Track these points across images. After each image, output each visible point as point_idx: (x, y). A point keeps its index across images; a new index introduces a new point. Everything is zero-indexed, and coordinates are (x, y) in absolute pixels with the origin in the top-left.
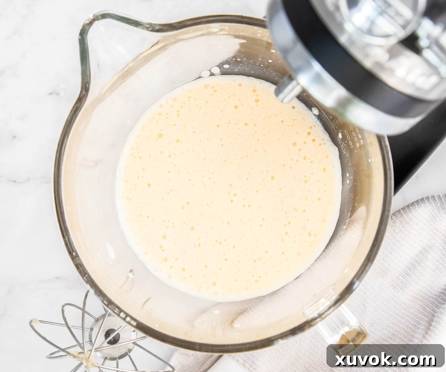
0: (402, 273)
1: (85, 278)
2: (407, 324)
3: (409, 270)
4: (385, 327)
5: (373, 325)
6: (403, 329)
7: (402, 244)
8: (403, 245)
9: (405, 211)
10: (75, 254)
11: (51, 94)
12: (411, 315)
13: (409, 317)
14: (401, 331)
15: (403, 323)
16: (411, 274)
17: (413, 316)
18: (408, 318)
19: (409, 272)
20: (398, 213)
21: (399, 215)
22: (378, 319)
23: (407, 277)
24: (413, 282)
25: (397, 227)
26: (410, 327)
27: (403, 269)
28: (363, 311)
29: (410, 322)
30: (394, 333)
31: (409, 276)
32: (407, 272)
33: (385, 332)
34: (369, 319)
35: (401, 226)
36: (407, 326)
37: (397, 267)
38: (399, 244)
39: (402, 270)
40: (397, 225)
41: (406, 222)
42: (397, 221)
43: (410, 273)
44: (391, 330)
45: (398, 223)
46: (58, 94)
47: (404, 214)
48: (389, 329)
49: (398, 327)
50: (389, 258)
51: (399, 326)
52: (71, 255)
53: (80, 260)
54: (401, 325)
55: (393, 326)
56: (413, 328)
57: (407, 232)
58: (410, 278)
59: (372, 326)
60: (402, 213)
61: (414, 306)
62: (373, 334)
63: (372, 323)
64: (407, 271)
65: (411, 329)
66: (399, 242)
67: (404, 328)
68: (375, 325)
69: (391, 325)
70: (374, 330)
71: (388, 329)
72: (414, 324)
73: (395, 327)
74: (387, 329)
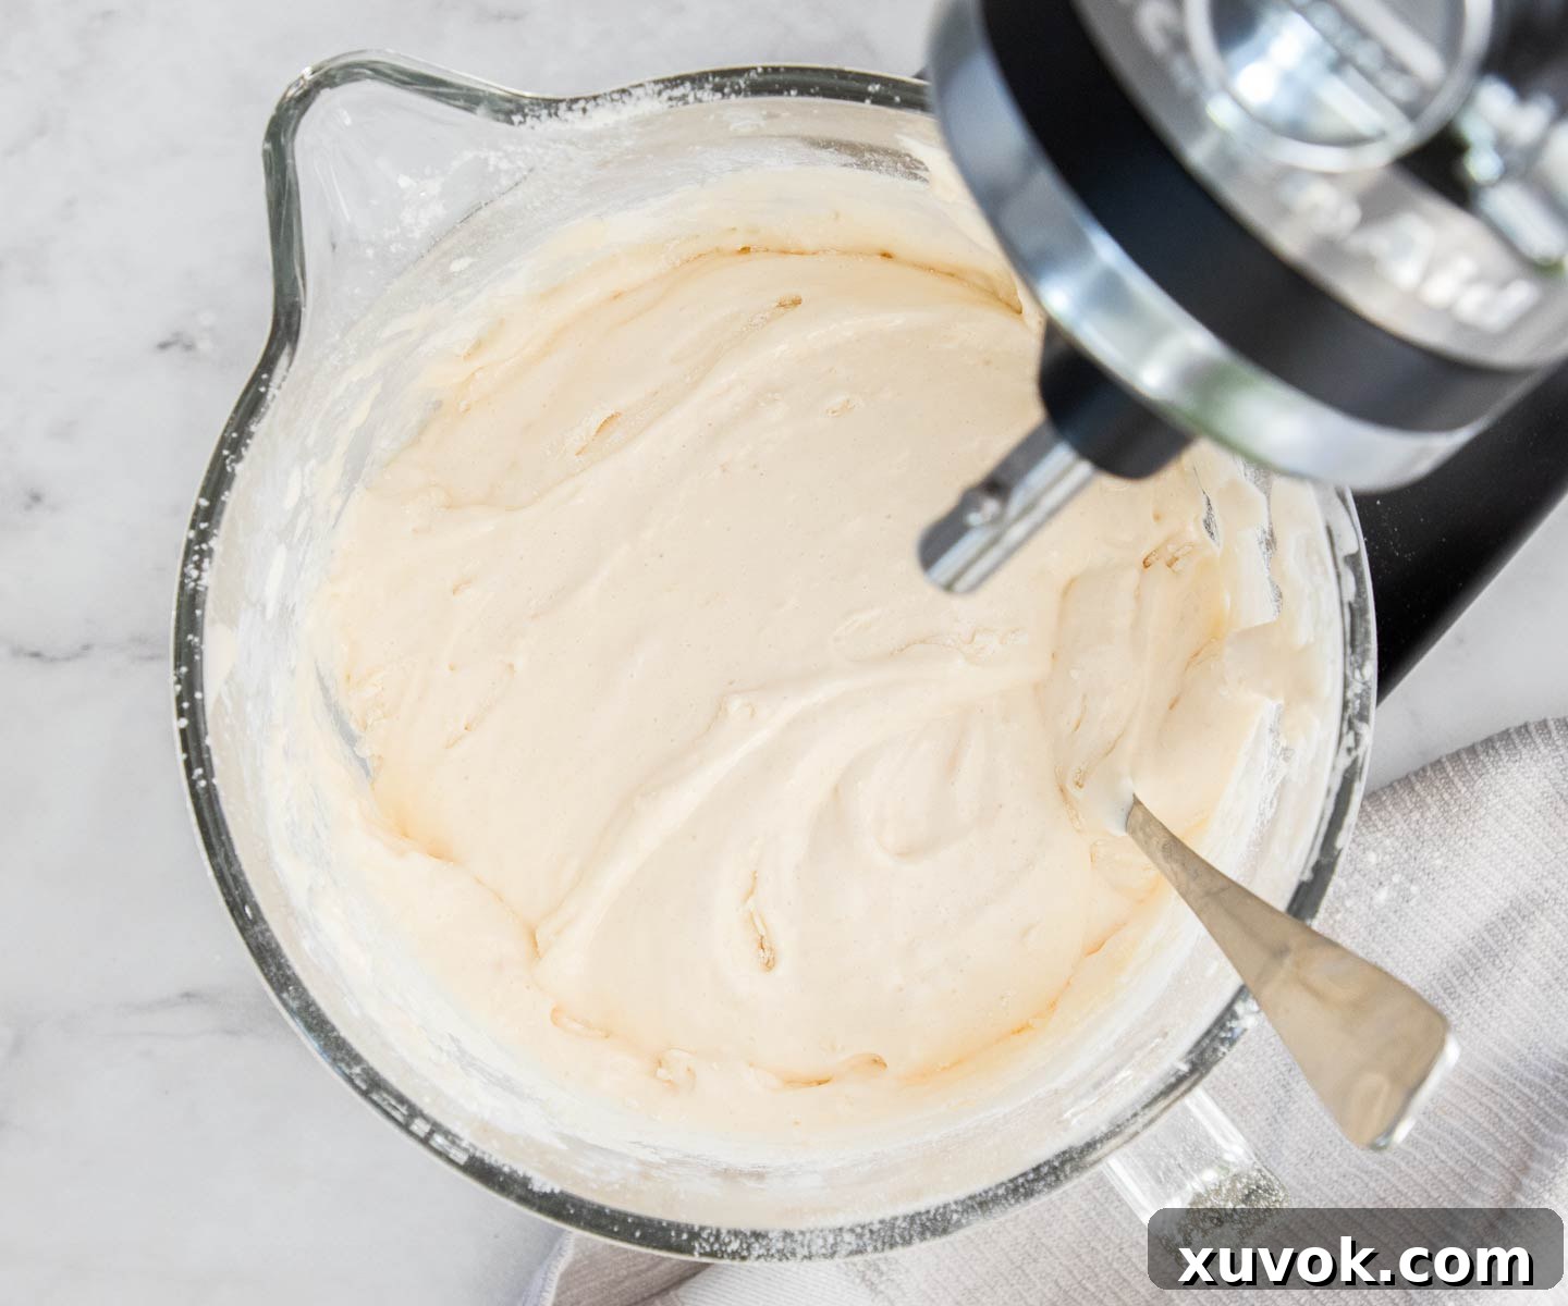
0: (1432, 987)
1: (285, 995)
2: (1432, 1167)
3: (1458, 979)
4: (1354, 1170)
5: (1312, 1160)
6: (1416, 1184)
7: (1440, 883)
8: (1443, 889)
9: (1461, 767)
10: (251, 909)
11: (164, 346)
12: (1449, 1137)
13: (1439, 1143)
14: (1410, 1194)
15: (1416, 1163)
16: (1463, 993)
17: (1453, 1142)
18: (1437, 1149)
19: (1456, 983)
20: (1434, 772)
21: (1437, 781)
22: (1331, 1142)
23: (1449, 1001)
24: (1465, 1020)
25: (1429, 821)
26: (1441, 1181)
27: (1437, 971)
28: (1279, 1108)
29: (1442, 1161)
30: (1382, 1195)
31: (1453, 999)
32: (1449, 985)
33: (1350, 1188)
34: (1298, 1138)
35: (1442, 820)
36: (1430, 1177)
37: (1416, 963)
38: (1430, 883)
39: (1431, 977)
40: (1428, 814)
41: (1460, 805)
42: (1429, 800)
43: (1459, 989)
44: (1372, 1184)
45: (1435, 810)
46: (189, 347)
47: (1456, 780)
48: (1366, 1179)
49: (1398, 1175)
50: (1390, 930)
51: (1401, 1171)
52: (236, 914)
53: (268, 934)
54: (1410, 1171)
55: (1382, 1170)
56: (1453, 1187)
57: (1463, 841)
58: (1458, 1005)
59: (1309, 1161)
60: (1451, 774)
61: (1463, 1106)
62: (1307, 1190)
63: (1309, 1152)
64: (1449, 981)
65: (1443, 1189)
66: (1431, 877)
67: (1421, 1181)
68: (1318, 1161)
69: (1376, 1167)
70: (1311, 1178)
71: (1362, 1181)
72: (1458, 1169)
73: (1389, 1175)
74: (1360, 1178)
